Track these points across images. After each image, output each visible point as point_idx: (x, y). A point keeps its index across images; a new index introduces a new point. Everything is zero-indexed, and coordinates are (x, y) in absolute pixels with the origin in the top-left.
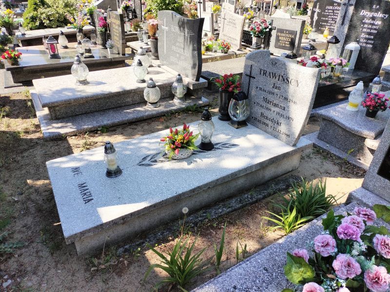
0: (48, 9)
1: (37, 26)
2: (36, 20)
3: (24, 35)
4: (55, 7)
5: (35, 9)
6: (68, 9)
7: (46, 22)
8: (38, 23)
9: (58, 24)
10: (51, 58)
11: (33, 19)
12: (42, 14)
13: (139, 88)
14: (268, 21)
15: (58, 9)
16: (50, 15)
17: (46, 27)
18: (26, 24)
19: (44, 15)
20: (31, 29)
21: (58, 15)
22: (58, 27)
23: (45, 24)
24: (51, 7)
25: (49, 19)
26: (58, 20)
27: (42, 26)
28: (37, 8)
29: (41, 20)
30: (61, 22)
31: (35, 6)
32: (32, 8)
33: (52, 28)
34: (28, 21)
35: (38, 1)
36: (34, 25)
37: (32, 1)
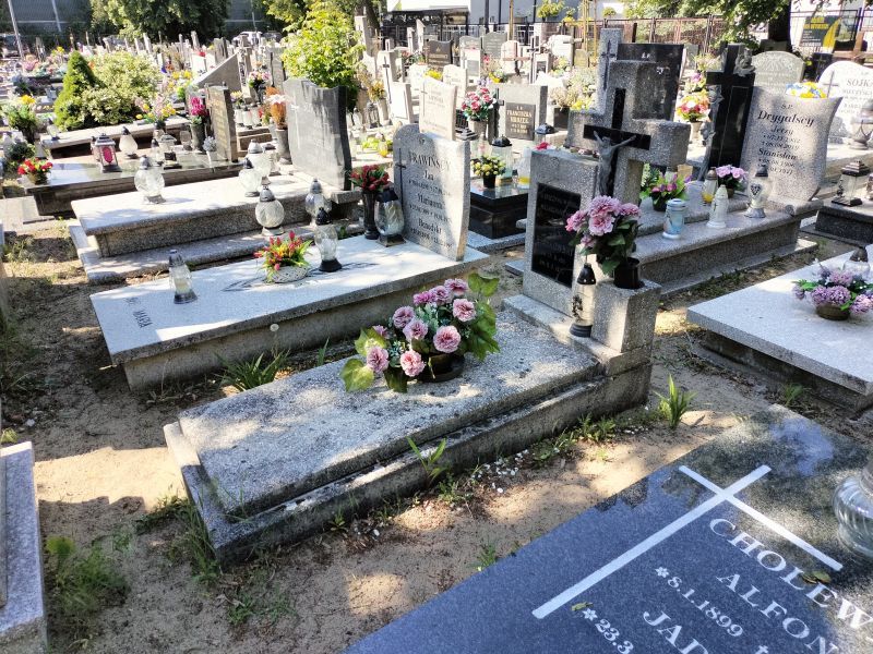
0: (102, 91)
1: (80, 122)
2: (79, 111)
3: (55, 139)
4: (114, 87)
5: (77, 93)
6: (140, 89)
7: (99, 116)
8: (82, 118)
9: (120, 117)
10: (105, 172)
11: (74, 110)
12: (89, 100)
13: (248, 205)
14: (491, 91)
15: (120, 90)
16: (106, 101)
17: (97, 124)
18: (60, 120)
19: (94, 102)
20: (70, 129)
21: (119, 101)
22: (120, 122)
23: (96, 119)
24: (106, 86)
25: (103, 109)
26: (120, 111)
27: (90, 123)
28: (81, 89)
29: (89, 111)
30: (128, 114)
31: (76, 86)
32: (72, 90)
33: (110, 125)
34: (64, 114)
35: (82, 77)
36: (75, 122)
37: (72, 78)
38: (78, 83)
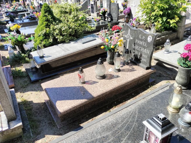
1: (50, 42)
2: (49, 36)
3: (42, 57)
5: (47, 26)
7: (60, 38)
8: (51, 40)
11: (46, 36)
15: (69, 23)
20: (45, 46)
21: (70, 30)
22: (71, 40)
24: (62, 22)
25: (61, 34)
27: (55, 42)
28: (49, 24)
29: (54, 36)
30: (73, 36)
31: (47, 22)
32: (44, 24)
34: (41, 38)
35: (49, 17)
36: (47, 43)
37: (44, 18)
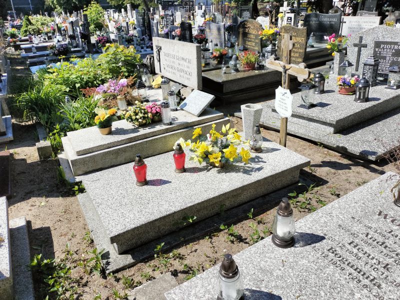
38: (27, 24)
